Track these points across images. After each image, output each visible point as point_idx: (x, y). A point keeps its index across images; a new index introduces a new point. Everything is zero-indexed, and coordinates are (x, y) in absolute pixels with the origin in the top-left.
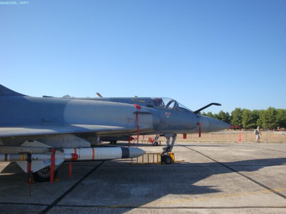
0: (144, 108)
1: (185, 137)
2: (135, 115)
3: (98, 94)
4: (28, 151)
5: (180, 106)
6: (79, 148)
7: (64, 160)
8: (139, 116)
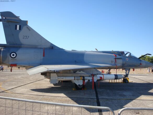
0: (118, 57)
1: (134, 70)
2: (115, 59)
3: (96, 49)
4: (83, 75)
5: (132, 55)
6: (97, 74)
7: (97, 80)
8: (117, 60)
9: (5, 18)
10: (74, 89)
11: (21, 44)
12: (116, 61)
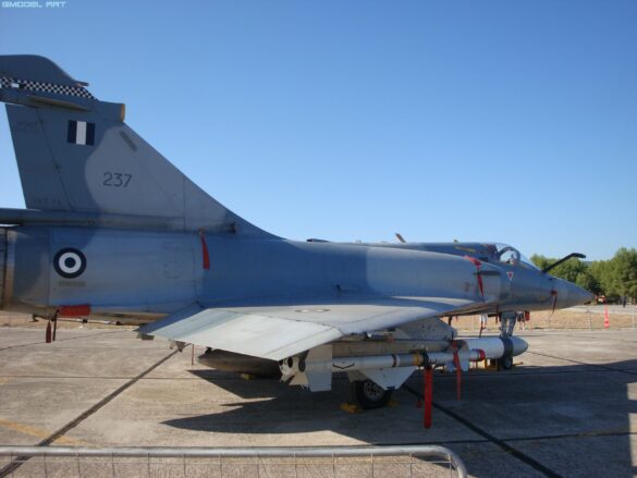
2: (476, 277)
3: (399, 236)
4: (422, 347)
9: (22, 86)
10: (354, 407)
11: (98, 212)
12: (480, 283)
